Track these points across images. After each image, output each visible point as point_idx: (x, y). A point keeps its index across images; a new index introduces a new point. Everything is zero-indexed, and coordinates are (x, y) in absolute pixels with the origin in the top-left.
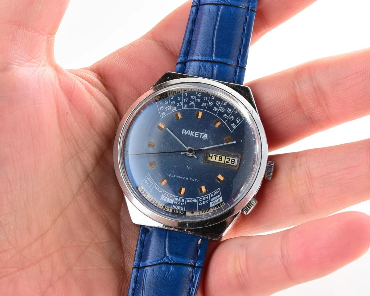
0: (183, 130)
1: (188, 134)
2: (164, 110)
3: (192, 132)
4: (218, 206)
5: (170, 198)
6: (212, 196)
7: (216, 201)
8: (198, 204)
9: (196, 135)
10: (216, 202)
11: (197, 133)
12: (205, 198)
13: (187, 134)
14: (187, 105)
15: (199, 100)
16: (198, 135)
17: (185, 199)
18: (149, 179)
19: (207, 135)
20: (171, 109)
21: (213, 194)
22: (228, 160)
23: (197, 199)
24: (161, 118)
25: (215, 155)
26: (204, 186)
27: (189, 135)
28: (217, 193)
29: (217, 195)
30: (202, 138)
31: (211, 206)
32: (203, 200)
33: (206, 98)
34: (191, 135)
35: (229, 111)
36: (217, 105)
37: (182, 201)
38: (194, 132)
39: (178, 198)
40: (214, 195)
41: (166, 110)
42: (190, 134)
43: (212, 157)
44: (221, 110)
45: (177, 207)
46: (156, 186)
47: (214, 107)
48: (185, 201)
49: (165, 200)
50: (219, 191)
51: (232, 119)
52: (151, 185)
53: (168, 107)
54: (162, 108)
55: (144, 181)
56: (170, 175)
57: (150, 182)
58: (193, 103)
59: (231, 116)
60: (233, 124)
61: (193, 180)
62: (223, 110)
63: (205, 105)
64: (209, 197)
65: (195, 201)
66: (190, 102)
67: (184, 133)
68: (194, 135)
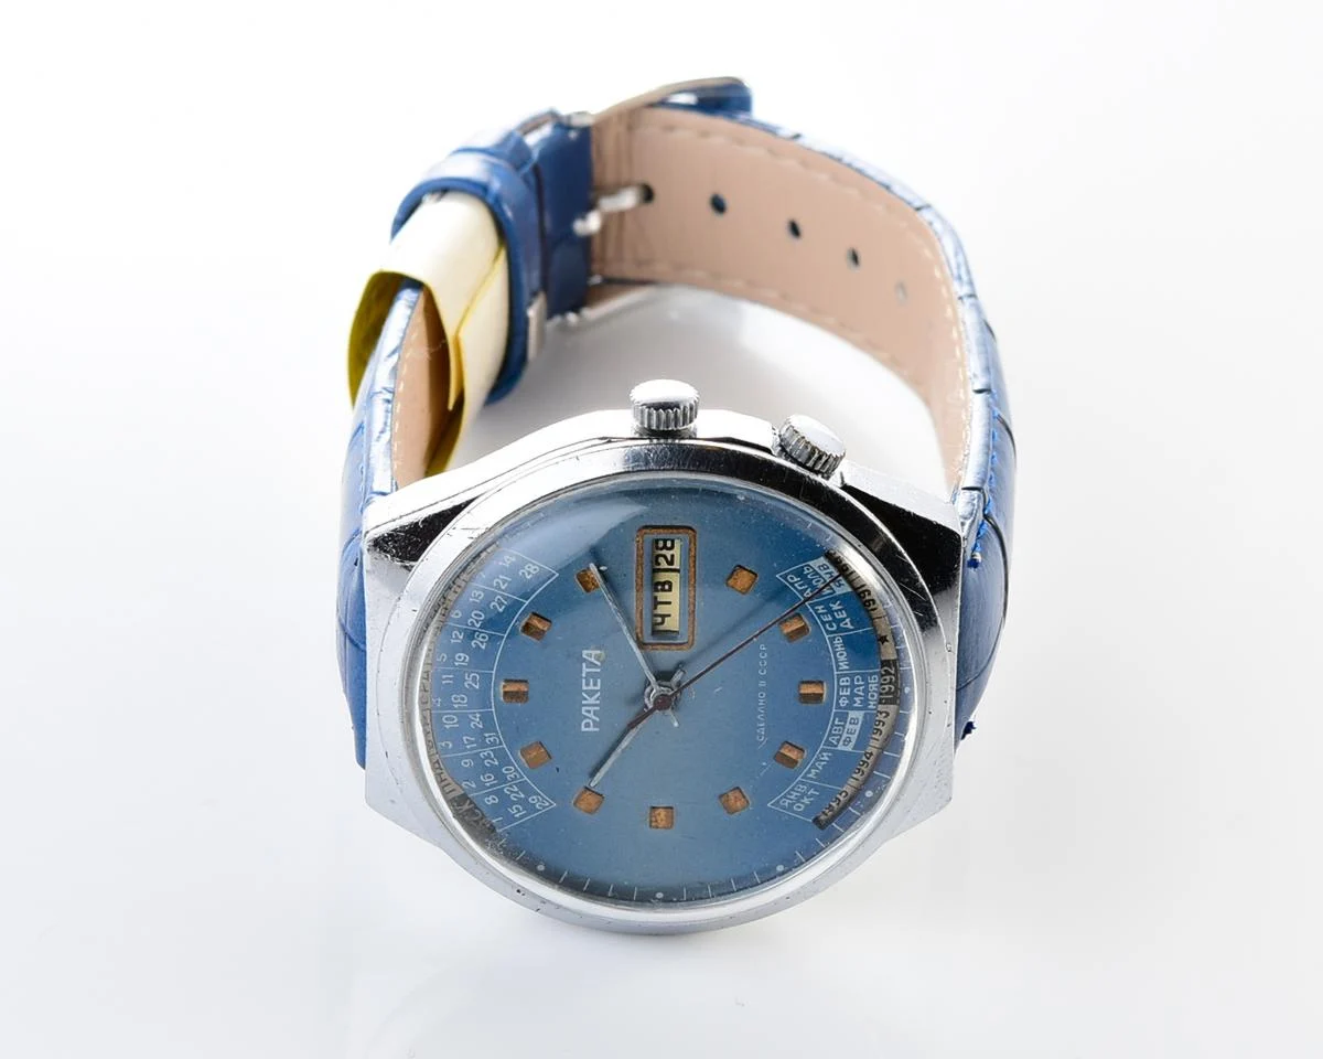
0: (583, 729)
1: (596, 713)
2: (522, 801)
3: (586, 699)
5: (845, 723)
6: (812, 592)
7: (826, 577)
8: (851, 629)
9: (595, 684)
10: (832, 576)
11: (587, 684)
12: (823, 614)
13: (596, 715)
14: (487, 735)
15: (460, 701)
16: (591, 680)
18: (788, 801)
19: (585, 652)
20: (513, 780)
21: (802, 592)
22: (662, 560)
23: (833, 639)
24: (555, 805)
25: (655, 608)
26: (782, 627)
27: (597, 708)
28: (797, 579)
29: (803, 577)
30: (599, 663)
31: (850, 589)
32: (830, 619)
33: (447, 679)
34: (598, 702)
35: (480, 594)
36: (462, 637)
37: (849, 683)
38: (584, 694)
39: (839, 699)
40: (806, 586)
42: (596, 705)
43: (663, 616)
44: (477, 621)
45: (873, 696)
46: (810, 776)
47: (474, 646)
48: (845, 675)
49: (854, 738)
50: (787, 574)
51: (504, 581)
52: (808, 790)
53: (508, 790)
54: (516, 811)
55: (798, 813)
56: (760, 738)
57: (799, 794)
58: (475, 717)
59: (495, 584)
60: (524, 573)
61: (763, 664)
62: (476, 615)
63: (475, 677)
64: (818, 603)
65: (842, 641)
66: (475, 725)
67: (594, 726)
68: (595, 691)
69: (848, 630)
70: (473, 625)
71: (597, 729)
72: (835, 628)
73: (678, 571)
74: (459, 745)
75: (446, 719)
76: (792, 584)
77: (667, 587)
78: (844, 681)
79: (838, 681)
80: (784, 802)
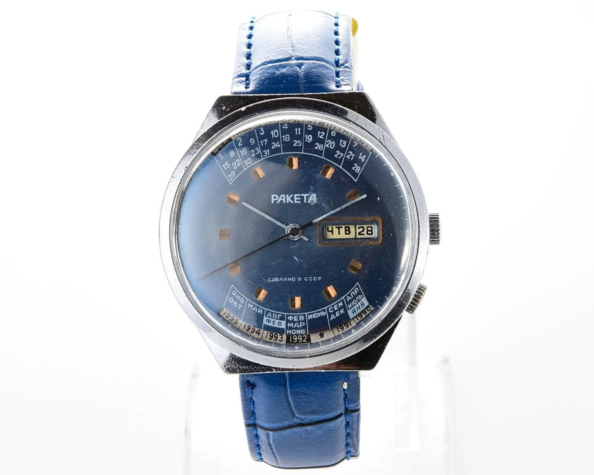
0: (273, 196)
1: (282, 201)
2: (232, 168)
3: (289, 196)
4: (363, 314)
5: (280, 319)
6: (350, 300)
7: (357, 306)
9: (297, 200)
10: (358, 309)
11: (297, 197)
12: (338, 305)
14: (268, 150)
15: (286, 138)
16: (300, 199)
17: (304, 315)
18: (235, 295)
19: (315, 195)
20: (243, 164)
21: (349, 295)
22: (361, 229)
23: (324, 310)
24: (230, 184)
25: (336, 227)
26: (331, 286)
27: (284, 202)
28: (356, 292)
29: (357, 295)
30: (308, 202)
31: (351, 317)
32: (336, 309)
33: (298, 131)
34: (288, 202)
35: (344, 145)
36: (320, 138)
37: (300, 320)
38: (292, 195)
39: (292, 315)
40: (352, 297)
41: (235, 168)
42: (286, 200)
43: (332, 231)
44: (329, 145)
45: (294, 332)
46: (249, 304)
47: (316, 144)
48: (305, 318)
49: (271, 324)
50: (359, 288)
51: (351, 157)
52: (241, 304)
53: (238, 162)
54: (226, 165)
55: (228, 299)
56: (270, 280)
57: (239, 300)
58: (278, 145)
59: (349, 152)
60: (355, 166)
61: (311, 279)
62: (333, 144)
63: (300, 144)
64: (343, 303)
65: (323, 315)
66: (273, 144)
67: (274, 201)
68: (293, 201)
69: (330, 318)
70: (327, 143)
71: (273, 202)
72: (330, 311)
73: (355, 237)
74: (261, 138)
75: (276, 132)
76: (353, 290)
77: (347, 232)
78: (302, 318)
79: (302, 315)
80: (234, 293)
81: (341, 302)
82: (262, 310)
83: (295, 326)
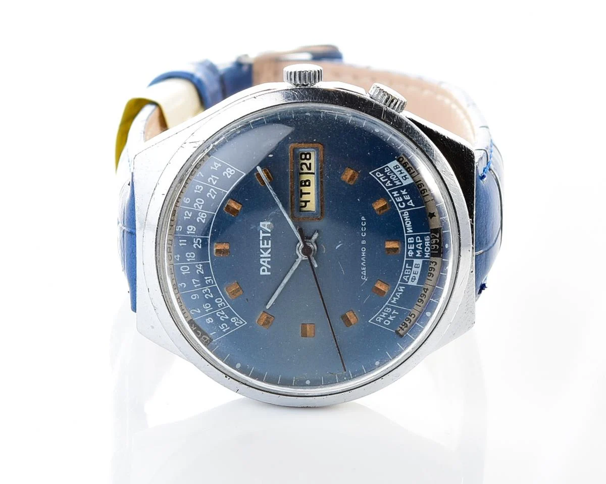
0: (262, 273)
1: (269, 262)
2: (228, 321)
3: (262, 254)
4: (408, 166)
5: (412, 267)
6: (390, 183)
7: (398, 174)
8: (413, 207)
9: (268, 244)
10: (401, 173)
11: (263, 244)
12: (397, 197)
13: (268, 264)
14: (206, 278)
15: (190, 256)
16: (265, 241)
17: (408, 237)
18: (380, 318)
19: (261, 223)
20: (222, 307)
21: (384, 183)
22: (304, 167)
23: (402, 213)
24: (246, 323)
25: (301, 197)
26: (374, 205)
27: (269, 260)
28: (381, 175)
29: (385, 174)
30: (270, 231)
31: (412, 181)
32: (401, 200)
33: (182, 242)
34: (270, 255)
35: (201, 188)
36: (190, 216)
37: (413, 242)
38: (261, 250)
39: (408, 251)
40: (387, 179)
41: (227, 318)
42: (268, 258)
43: (306, 202)
44: (200, 205)
45: (427, 249)
46: (392, 302)
47: (198, 221)
48: (411, 236)
49: (417, 277)
50: (376, 172)
51: (215, 179)
52: (392, 311)
53: (219, 314)
54: (224, 328)
55: (386, 326)
56: (363, 277)
57: (387, 314)
58: (199, 267)
59: (209, 181)
60: (225, 174)
61: (364, 229)
62: (198, 201)
63: (199, 241)
64: (394, 190)
65: (408, 214)
66: (199, 272)
67: (268, 271)
68: (267, 249)
69: (411, 207)
70: (197, 208)
71: (269, 273)
72: (404, 206)
73: (314, 174)
74: (190, 286)
75: (183, 269)
76: (379, 178)
78: (411, 240)
79: (407, 240)
80: (378, 319)
81: (393, 193)
82: (401, 287)
83: (420, 248)
